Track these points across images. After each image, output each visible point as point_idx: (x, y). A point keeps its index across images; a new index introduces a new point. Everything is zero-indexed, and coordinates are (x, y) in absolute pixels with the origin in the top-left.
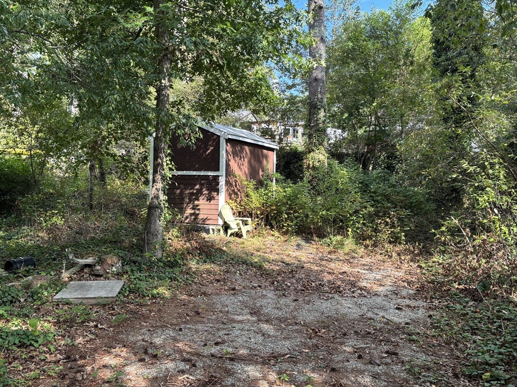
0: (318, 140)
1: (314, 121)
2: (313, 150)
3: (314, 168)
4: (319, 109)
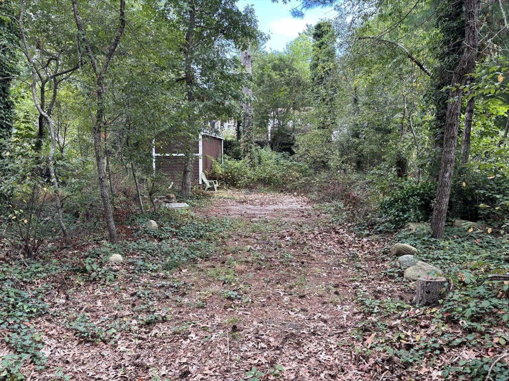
1: (247, 124)
4: (250, 117)
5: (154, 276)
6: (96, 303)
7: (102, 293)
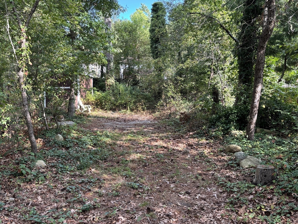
0: (111, 75)
1: (109, 67)
2: (109, 78)
3: (110, 85)
4: (111, 62)
5: (73, 175)
6: (37, 199)
7: (40, 191)
